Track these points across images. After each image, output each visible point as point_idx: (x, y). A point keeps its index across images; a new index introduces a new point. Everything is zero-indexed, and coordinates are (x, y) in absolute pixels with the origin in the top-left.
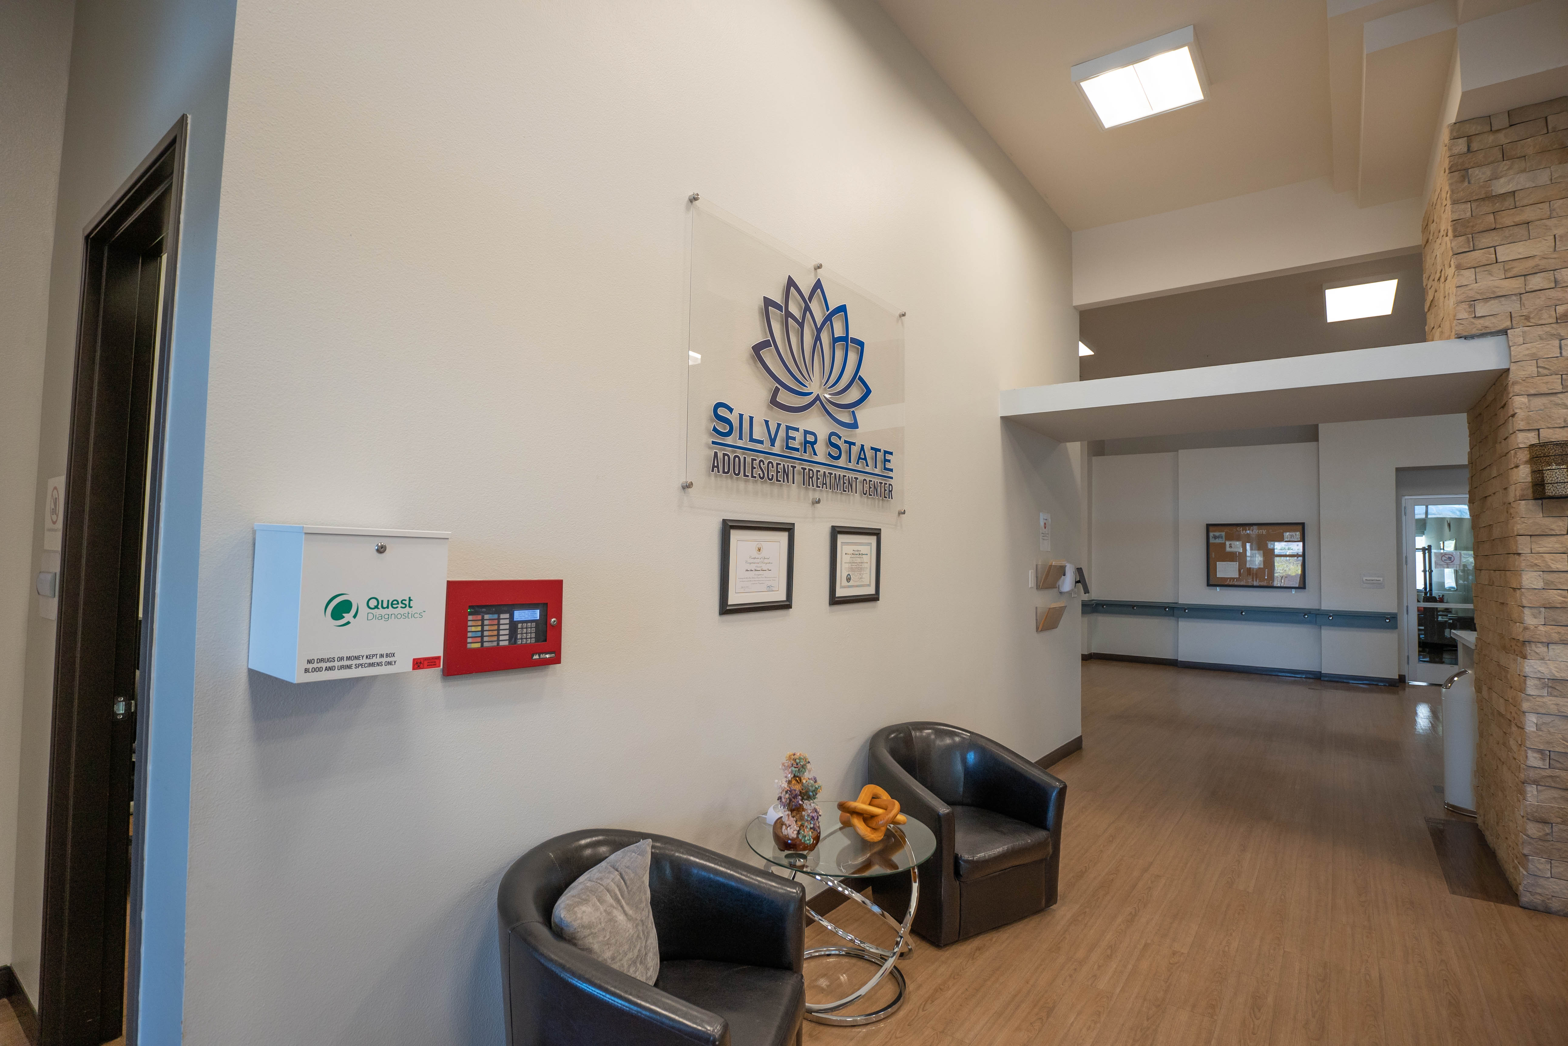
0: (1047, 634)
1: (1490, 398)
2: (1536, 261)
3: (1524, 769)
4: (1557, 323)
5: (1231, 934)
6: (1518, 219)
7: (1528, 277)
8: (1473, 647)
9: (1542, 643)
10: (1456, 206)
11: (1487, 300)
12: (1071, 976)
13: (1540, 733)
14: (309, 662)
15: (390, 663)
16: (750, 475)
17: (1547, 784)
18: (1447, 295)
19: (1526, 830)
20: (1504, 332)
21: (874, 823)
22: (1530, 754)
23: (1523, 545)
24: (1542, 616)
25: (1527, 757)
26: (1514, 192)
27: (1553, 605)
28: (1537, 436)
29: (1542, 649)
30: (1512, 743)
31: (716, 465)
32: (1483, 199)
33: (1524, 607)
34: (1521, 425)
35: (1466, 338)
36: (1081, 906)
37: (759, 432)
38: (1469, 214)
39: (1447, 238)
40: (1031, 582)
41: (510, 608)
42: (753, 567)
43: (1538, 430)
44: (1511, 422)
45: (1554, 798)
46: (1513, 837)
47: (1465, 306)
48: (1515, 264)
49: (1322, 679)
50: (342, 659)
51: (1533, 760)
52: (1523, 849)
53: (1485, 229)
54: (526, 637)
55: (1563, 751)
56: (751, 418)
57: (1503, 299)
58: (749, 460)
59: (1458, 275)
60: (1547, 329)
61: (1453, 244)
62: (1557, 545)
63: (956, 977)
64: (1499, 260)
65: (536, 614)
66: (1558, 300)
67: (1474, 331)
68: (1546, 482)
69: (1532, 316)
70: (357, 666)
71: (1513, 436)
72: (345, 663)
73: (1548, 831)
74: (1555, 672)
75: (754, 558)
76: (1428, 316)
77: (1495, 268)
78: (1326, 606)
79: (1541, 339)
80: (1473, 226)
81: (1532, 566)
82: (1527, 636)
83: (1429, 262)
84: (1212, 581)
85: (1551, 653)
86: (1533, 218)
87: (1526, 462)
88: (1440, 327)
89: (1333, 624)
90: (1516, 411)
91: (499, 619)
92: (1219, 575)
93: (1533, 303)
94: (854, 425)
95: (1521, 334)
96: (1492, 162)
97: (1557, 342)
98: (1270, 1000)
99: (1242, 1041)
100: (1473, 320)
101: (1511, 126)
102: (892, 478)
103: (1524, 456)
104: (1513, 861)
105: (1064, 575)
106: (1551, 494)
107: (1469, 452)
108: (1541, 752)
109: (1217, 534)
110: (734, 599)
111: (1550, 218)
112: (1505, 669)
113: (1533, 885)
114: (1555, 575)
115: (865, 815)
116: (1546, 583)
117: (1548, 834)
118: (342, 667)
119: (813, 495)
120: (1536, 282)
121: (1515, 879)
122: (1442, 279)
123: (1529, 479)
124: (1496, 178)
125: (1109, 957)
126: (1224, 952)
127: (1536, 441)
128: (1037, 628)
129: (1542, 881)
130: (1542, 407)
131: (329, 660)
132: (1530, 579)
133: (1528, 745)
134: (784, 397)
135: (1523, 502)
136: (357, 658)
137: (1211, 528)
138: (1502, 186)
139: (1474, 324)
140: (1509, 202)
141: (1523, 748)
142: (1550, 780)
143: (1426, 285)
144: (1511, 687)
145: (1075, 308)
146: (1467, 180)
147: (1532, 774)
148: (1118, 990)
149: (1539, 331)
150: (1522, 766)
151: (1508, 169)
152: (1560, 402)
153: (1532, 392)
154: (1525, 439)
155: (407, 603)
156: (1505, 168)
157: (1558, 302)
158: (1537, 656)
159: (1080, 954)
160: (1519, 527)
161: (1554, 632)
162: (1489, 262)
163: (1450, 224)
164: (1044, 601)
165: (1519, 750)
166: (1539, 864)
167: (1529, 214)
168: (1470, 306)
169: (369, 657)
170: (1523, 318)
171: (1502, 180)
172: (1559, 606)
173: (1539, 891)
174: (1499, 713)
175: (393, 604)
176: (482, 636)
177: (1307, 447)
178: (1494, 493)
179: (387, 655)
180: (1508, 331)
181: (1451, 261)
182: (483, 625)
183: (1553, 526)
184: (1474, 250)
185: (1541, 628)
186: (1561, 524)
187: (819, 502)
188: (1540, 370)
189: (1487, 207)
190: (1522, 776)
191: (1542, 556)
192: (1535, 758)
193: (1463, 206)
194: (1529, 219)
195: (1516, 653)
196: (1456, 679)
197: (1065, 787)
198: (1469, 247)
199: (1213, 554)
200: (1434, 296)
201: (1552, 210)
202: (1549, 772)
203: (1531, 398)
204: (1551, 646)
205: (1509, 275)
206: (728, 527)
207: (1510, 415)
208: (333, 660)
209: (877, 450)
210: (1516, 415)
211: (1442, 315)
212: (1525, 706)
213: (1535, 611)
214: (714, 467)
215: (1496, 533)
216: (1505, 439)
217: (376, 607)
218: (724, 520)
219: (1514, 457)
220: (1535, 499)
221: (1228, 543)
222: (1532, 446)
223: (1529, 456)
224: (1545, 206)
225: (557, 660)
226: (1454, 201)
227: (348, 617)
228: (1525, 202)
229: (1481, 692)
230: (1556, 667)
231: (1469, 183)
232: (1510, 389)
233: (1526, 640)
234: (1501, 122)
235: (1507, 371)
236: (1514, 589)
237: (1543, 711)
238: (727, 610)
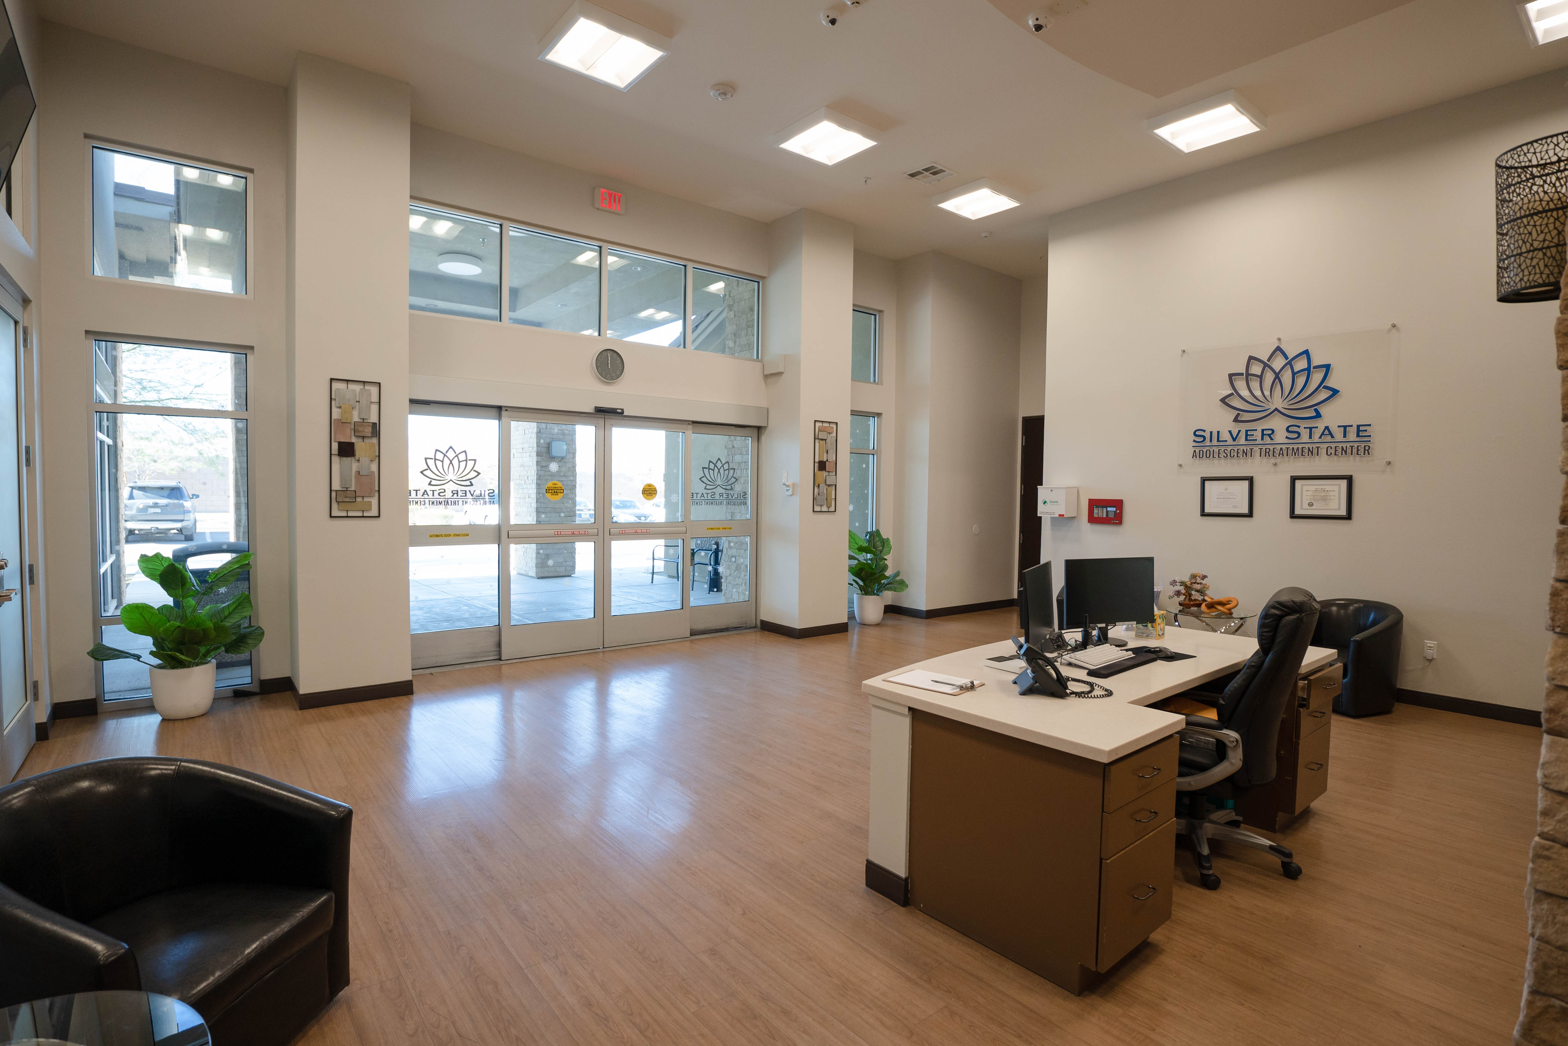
31: (1195, 455)
37: (1225, 436)
42: (1223, 496)
54: (1111, 515)
56: (1218, 432)
58: (1216, 450)
65: (1114, 509)
75: (1224, 493)
94: (1318, 417)
102: (1368, 441)
110: (1210, 510)
119: (1273, 460)
134: (1243, 416)
155: (1057, 502)
175: (1054, 502)
187: (1277, 464)
206: (1204, 480)
209: (1345, 427)
214: (1193, 456)
218: (1203, 477)
225: (1121, 523)
227: (1046, 504)
238: (1203, 514)
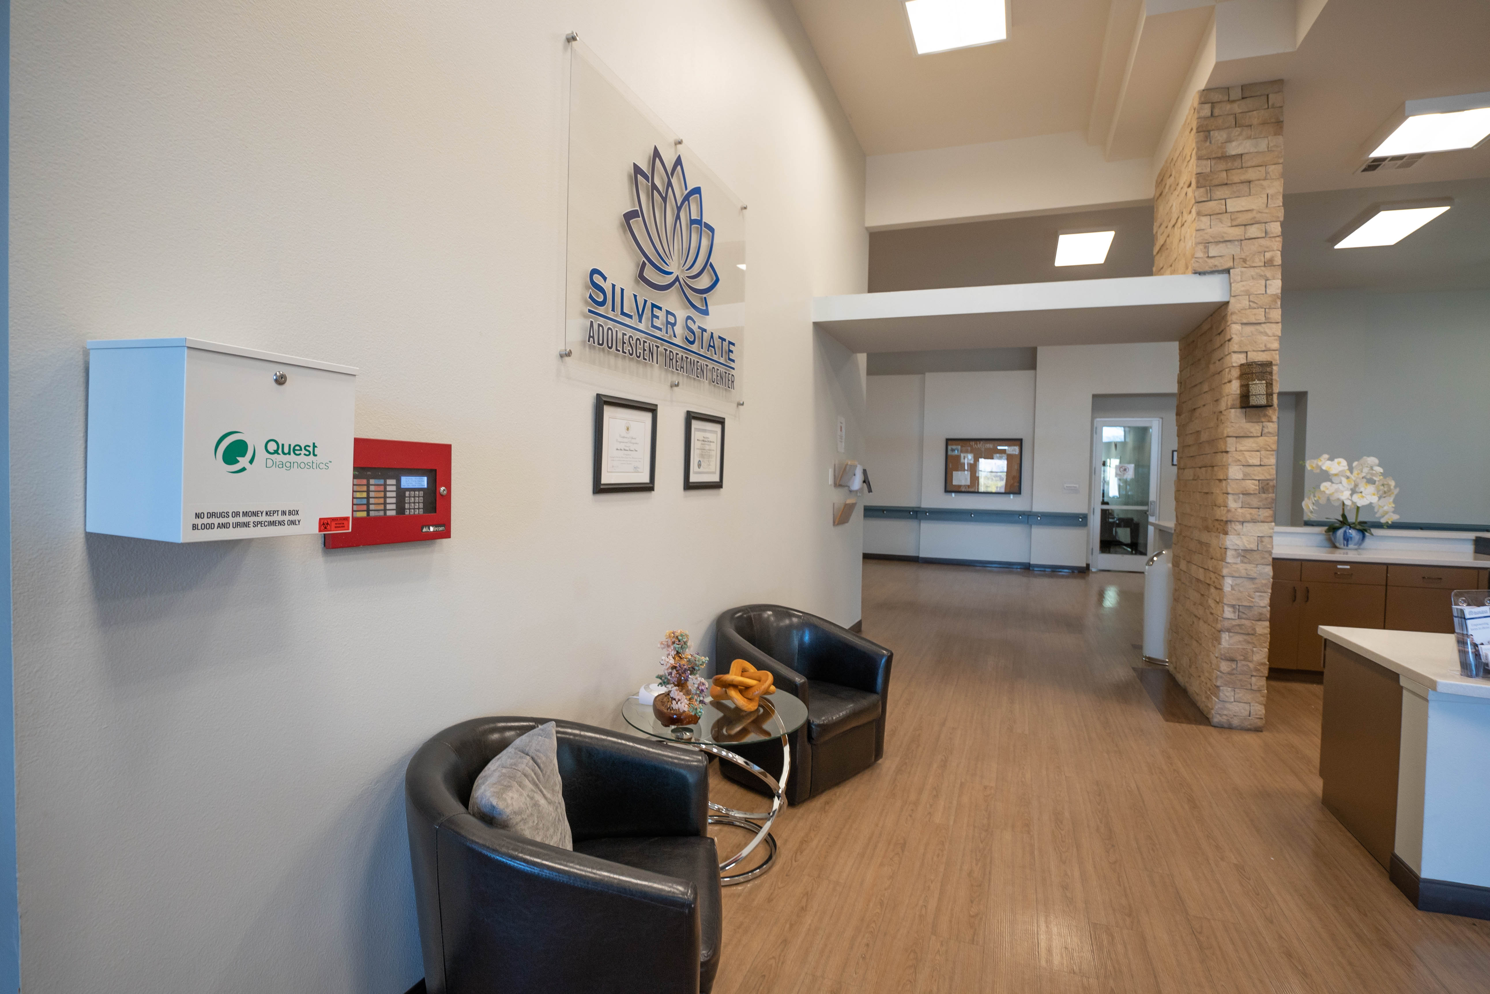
0: (841, 528)
1: (1206, 327)
2: (1254, 214)
3: (1221, 621)
4: (1265, 266)
5: (1024, 768)
6: (1243, 178)
7: (1247, 227)
8: (1173, 531)
9: (1239, 522)
10: (1200, 162)
11: (1218, 243)
12: (911, 816)
13: (1234, 592)
14: (198, 516)
15: (293, 523)
16: (621, 350)
17: (1236, 631)
18: (1182, 238)
19: (1219, 667)
20: (1228, 271)
21: (750, 694)
22: (1226, 609)
23: (1231, 444)
24: (1240, 501)
25: (1223, 611)
26: (1242, 155)
27: (1248, 492)
28: (1245, 358)
29: (1238, 527)
30: (1211, 602)
31: (592, 335)
32: (1219, 158)
33: (1228, 494)
34: (1236, 348)
35: (1200, 274)
36: (901, 758)
37: (629, 306)
38: (1209, 169)
39: (1190, 189)
40: (831, 481)
41: (397, 472)
42: (622, 446)
43: (1247, 352)
44: (1227, 345)
45: (1240, 641)
46: (1207, 674)
47: (1201, 247)
48: (1239, 215)
49: (1031, 569)
50: (236, 514)
51: (1228, 613)
52: (1216, 682)
53: (1219, 184)
54: (415, 507)
55: (1248, 604)
56: (622, 290)
57: (1228, 243)
58: (620, 335)
59: (1198, 221)
60: (1257, 270)
61: (1196, 194)
62: (1254, 445)
63: (815, 829)
64: (1228, 211)
65: (424, 482)
66: (1267, 247)
67: (1207, 269)
68: (1250, 394)
69: (1248, 259)
70: (256, 524)
71: (1228, 357)
72: (242, 519)
73: (1234, 666)
74: (1246, 544)
75: (624, 437)
76: (1157, 258)
77: (1225, 218)
78: (1036, 508)
79: (1253, 278)
80: (1211, 180)
81: (1236, 461)
82: (1229, 516)
83: (1161, 211)
84: (949, 488)
85: (1244, 530)
86: (1254, 178)
87: (1237, 378)
88: (1171, 266)
89: (1040, 524)
90: (1233, 336)
91: (385, 485)
92: (955, 483)
93: (1251, 247)
94: (706, 312)
95: (1240, 273)
96: (1228, 128)
97: (1263, 282)
98: (1067, 814)
99: (1057, 849)
100: (1207, 259)
101: (1243, 98)
102: (733, 369)
103: (1236, 373)
104: (1206, 693)
105: (855, 475)
106: (1254, 404)
107: (1178, 375)
108: (1233, 606)
109: (954, 447)
110: (606, 479)
111: (1265, 179)
112: (1208, 545)
113: (1222, 709)
114: (1251, 468)
115: (740, 687)
116: (1244, 475)
117: (1234, 669)
118: (238, 525)
119: (672, 377)
120: (1254, 231)
121: (1207, 706)
122: (1179, 224)
123: (1238, 392)
124: (1229, 141)
125: (936, 796)
126: (1022, 782)
127: (1244, 361)
128: (834, 522)
129: (1228, 705)
130: (1250, 334)
131: (221, 515)
132: (1235, 472)
133: (1225, 602)
134: (650, 273)
135: (1233, 410)
136: (255, 514)
137: (949, 442)
138: (1233, 149)
139: (1206, 262)
140: (1237, 163)
141: (1221, 604)
142: (1237, 628)
143: (1157, 232)
144: (1212, 558)
145: (867, 229)
146: (1209, 140)
147: (1226, 624)
148: (951, 823)
149: (1252, 272)
150: (1219, 618)
151: (1239, 135)
152: (1263, 331)
153: (1245, 321)
154: (1238, 359)
155: (311, 450)
156: (1237, 133)
157: (1267, 250)
158: (1235, 532)
159: (913, 797)
160: (1229, 430)
161: (1247, 513)
162: (1221, 212)
163: (1194, 176)
164: (838, 497)
165: (1216, 607)
166: (1227, 693)
167: (1251, 174)
168: (1205, 247)
169: (269, 513)
170: (1242, 260)
171: (1234, 144)
172: (1252, 492)
173: (1225, 712)
174: (1198, 580)
175: (295, 450)
176: (368, 504)
177: (1025, 375)
178: (1204, 405)
179: (290, 513)
180: (1231, 271)
181: (1192, 208)
182: (368, 491)
183: (1252, 430)
184: (1211, 200)
185: (1240, 510)
186: (1257, 428)
187: (677, 385)
188: (1251, 304)
189: (1222, 166)
190: (1219, 626)
191: (1243, 454)
192: (1229, 611)
193: (1204, 162)
194: (1251, 179)
195: (1219, 531)
196: (1155, 559)
197: (892, 655)
198: (1208, 197)
199: (951, 465)
200: (1165, 241)
201: (1267, 173)
202: (1237, 622)
203: (1244, 326)
204: (1245, 524)
205: (1235, 223)
206: (601, 402)
207: (1227, 339)
208: (226, 515)
209: (723, 340)
210: (1232, 341)
211: (1175, 256)
212: (1225, 572)
213: (1236, 497)
214: (590, 337)
215: (1204, 437)
216: (1219, 360)
217: (276, 452)
218: (598, 395)
219: (1228, 373)
220: (1242, 407)
221: (962, 455)
222: (1242, 365)
223: (1239, 373)
224: (1262, 169)
225: (447, 534)
226: (1199, 157)
227: (243, 462)
228: (1249, 164)
229: (1178, 567)
230: (1248, 541)
231: (1210, 143)
232: (1229, 318)
233: (1229, 519)
234: (1236, 94)
235: (1227, 303)
236: (1220, 480)
237: (1237, 575)
238: (600, 489)
